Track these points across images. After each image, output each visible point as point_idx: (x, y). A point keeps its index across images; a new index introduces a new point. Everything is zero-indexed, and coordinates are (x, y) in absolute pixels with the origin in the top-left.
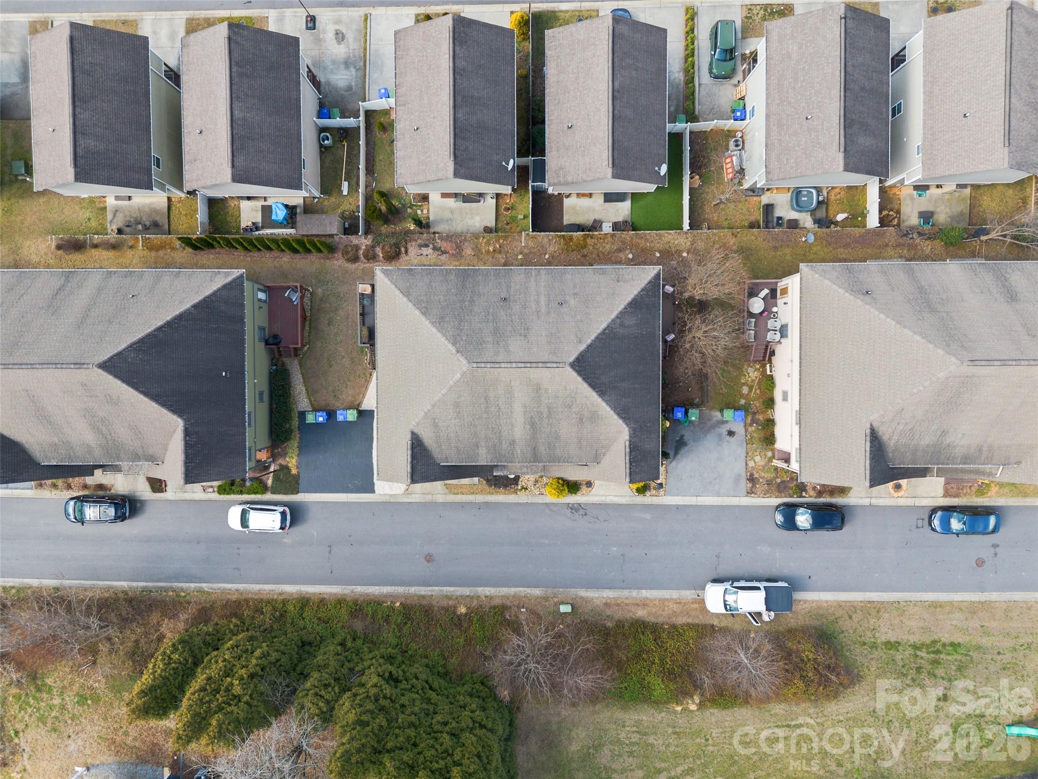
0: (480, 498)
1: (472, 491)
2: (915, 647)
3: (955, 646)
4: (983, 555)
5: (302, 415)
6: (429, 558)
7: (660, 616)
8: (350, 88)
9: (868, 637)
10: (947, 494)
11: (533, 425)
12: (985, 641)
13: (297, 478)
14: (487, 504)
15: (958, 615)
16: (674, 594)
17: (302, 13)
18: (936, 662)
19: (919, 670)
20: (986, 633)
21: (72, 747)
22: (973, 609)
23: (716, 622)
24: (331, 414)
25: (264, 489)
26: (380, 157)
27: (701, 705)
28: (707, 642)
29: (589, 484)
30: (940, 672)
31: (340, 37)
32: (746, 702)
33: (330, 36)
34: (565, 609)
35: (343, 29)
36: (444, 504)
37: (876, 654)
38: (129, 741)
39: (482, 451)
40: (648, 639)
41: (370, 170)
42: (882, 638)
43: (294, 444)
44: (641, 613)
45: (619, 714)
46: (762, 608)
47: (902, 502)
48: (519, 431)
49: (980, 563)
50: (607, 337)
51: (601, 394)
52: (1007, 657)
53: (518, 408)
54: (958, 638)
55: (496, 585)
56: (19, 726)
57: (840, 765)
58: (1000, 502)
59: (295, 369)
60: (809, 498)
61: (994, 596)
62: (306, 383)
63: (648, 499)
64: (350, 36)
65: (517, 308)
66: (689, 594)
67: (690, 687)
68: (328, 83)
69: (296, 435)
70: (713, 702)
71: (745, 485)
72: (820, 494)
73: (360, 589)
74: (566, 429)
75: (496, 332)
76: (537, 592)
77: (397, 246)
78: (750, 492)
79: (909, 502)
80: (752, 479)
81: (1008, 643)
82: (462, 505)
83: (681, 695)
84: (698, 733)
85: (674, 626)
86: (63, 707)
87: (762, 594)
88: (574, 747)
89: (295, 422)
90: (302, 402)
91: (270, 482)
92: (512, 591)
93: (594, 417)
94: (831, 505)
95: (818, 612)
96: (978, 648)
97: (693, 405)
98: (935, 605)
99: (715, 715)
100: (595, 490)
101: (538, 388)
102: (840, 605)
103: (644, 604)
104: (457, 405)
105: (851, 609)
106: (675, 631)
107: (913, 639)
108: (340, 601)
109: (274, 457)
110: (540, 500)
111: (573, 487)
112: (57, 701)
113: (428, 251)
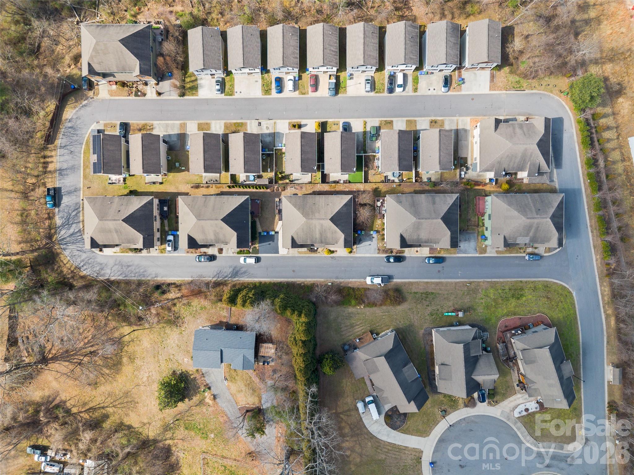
0: (307, 255)
1: (305, 253)
2: (422, 293)
3: (432, 293)
4: (440, 269)
5: (260, 233)
6: (294, 271)
7: (355, 286)
8: (270, 142)
9: (409, 291)
10: (430, 253)
11: (321, 234)
12: (440, 292)
13: (258, 250)
14: (309, 257)
15: (433, 285)
16: (359, 280)
17: (257, 122)
18: (427, 297)
19: (422, 299)
20: (441, 290)
21: (199, 321)
22: (437, 284)
23: (369, 287)
24: (268, 233)
25: (250, 253)
26: (279, 162)
27: (364, 307)
28: (367, 292)
29: (336, 251)
30: (428, 300)
31: (267, 128)
32: (376, 306)
33: (265, 128)
34: (329, 284)
35: (268, 126)
36: (298, 257)
37: (411, 295)
38: (214, 319)
39: (309, 241)
40: (351, 291)
41: (276, 166)
42: (413, 291)
43: (258, 240)
44: (350, 285)
45: (343, 309)
46: (380, 282)
47: (418, 255)
48: (318, 236)
49: (439, 271)
50: (338, 213)
51: (337, 226)
52: (446, 296)
53: (317, 230)
54: (434, 291)
55: (312, 278)
56: (185, 316)
57: (400, 322)
58: (444, 255)
59: (257, 220)
60: (394, 254)
61: (443, 280)
62: (261, 224)
63: (352, 255)
64: (270, 128)
65: (317, 206)
66: (362, 280)
67: (361, 302)
68: (264, 141)
69: (258, 238)
70: (368, 306)
71: (377, 251)
72: (397, 253)
73: (275, 279)
74: (329, 235)
75: (312, 212)
76: (322, 280)
77: (284, 187)
78: (378, 253)
79: (420, 256)
80: (379, 250)
81: (446, 292)
82: (302, 257)
83: (359, 304)
84: (363, 314)
85: (358, 288)
86: (196, 311)
87: (381, 279)
88: (332, 317)
89: (258, 235)
90: (259, 229)
91: (251, 251)
92: (316, 280)
93: (336, 232)
94: (399, 256)
95: (397, 284)
96: (438, 294)
97: (363, 230)
98: (427, 283)
99: (368, 309)
100: (338, 253)
101: (322, 225)
102: (402, 283)
103: (351, 282)
104: (303, 229)
105: (405, 284)
106: (358, 289)
107: (421, 291)
108: (270, 283)
109: (252, 244)
110: (323, 256)
111: (332, 252)
112: (195, 309)
113: (293, 189)
